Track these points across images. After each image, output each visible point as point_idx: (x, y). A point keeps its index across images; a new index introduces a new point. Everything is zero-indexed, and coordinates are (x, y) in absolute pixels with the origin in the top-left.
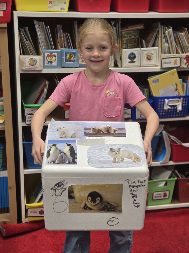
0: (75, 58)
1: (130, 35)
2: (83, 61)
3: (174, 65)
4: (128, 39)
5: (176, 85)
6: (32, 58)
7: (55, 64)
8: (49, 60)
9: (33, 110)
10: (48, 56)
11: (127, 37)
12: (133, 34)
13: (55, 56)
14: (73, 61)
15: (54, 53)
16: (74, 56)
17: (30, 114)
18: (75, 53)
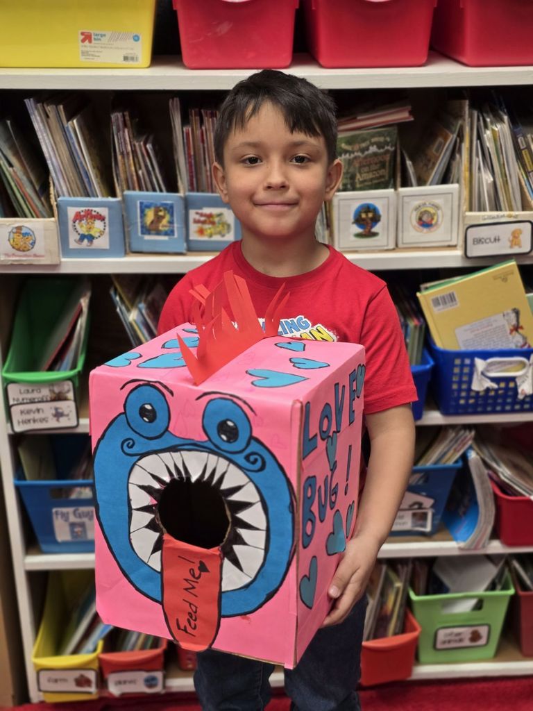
0: (171, 222)
1: (364, 145)
2: (201, 232)
3: (511, 247)
4: (355, 158)
5: (517, 312)
6: (19, 228)
7: (102, 242)
8: (83, 230)
9: (33, 391)
10: (78, 217)
11: (350, 152)
12: (374, 140)
13: (102, 218)
14: (166, 234)
15: (97, 209)
16: (167, 218)
17: (25, 401)
18: (172, 207)
